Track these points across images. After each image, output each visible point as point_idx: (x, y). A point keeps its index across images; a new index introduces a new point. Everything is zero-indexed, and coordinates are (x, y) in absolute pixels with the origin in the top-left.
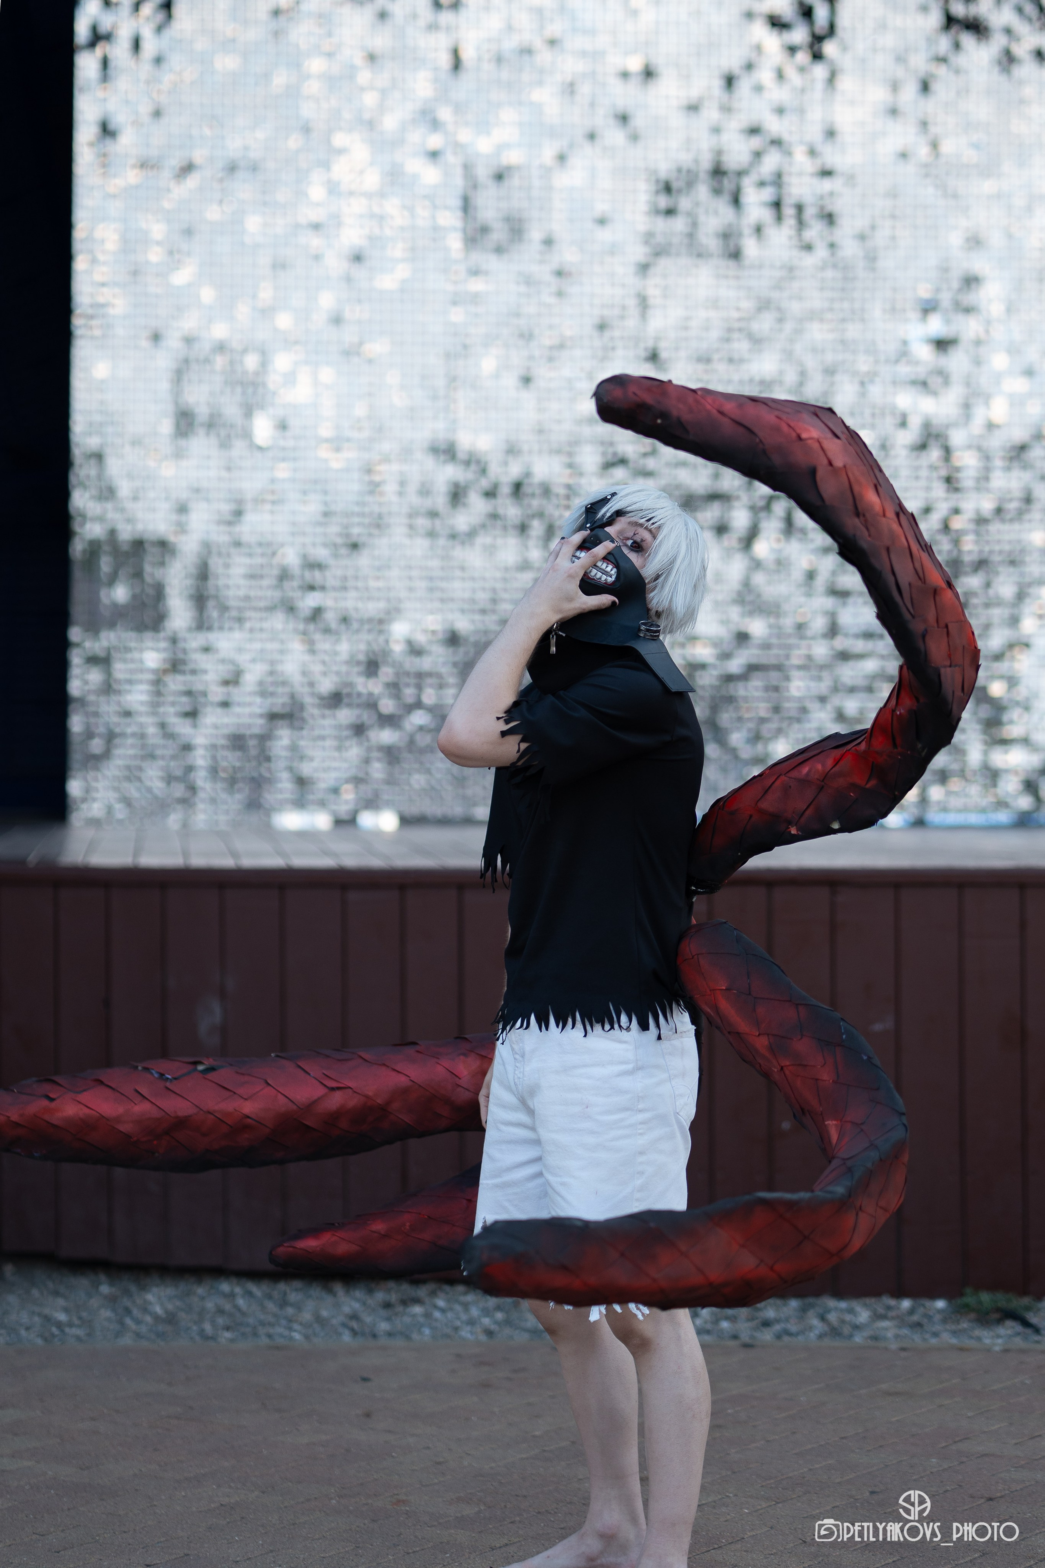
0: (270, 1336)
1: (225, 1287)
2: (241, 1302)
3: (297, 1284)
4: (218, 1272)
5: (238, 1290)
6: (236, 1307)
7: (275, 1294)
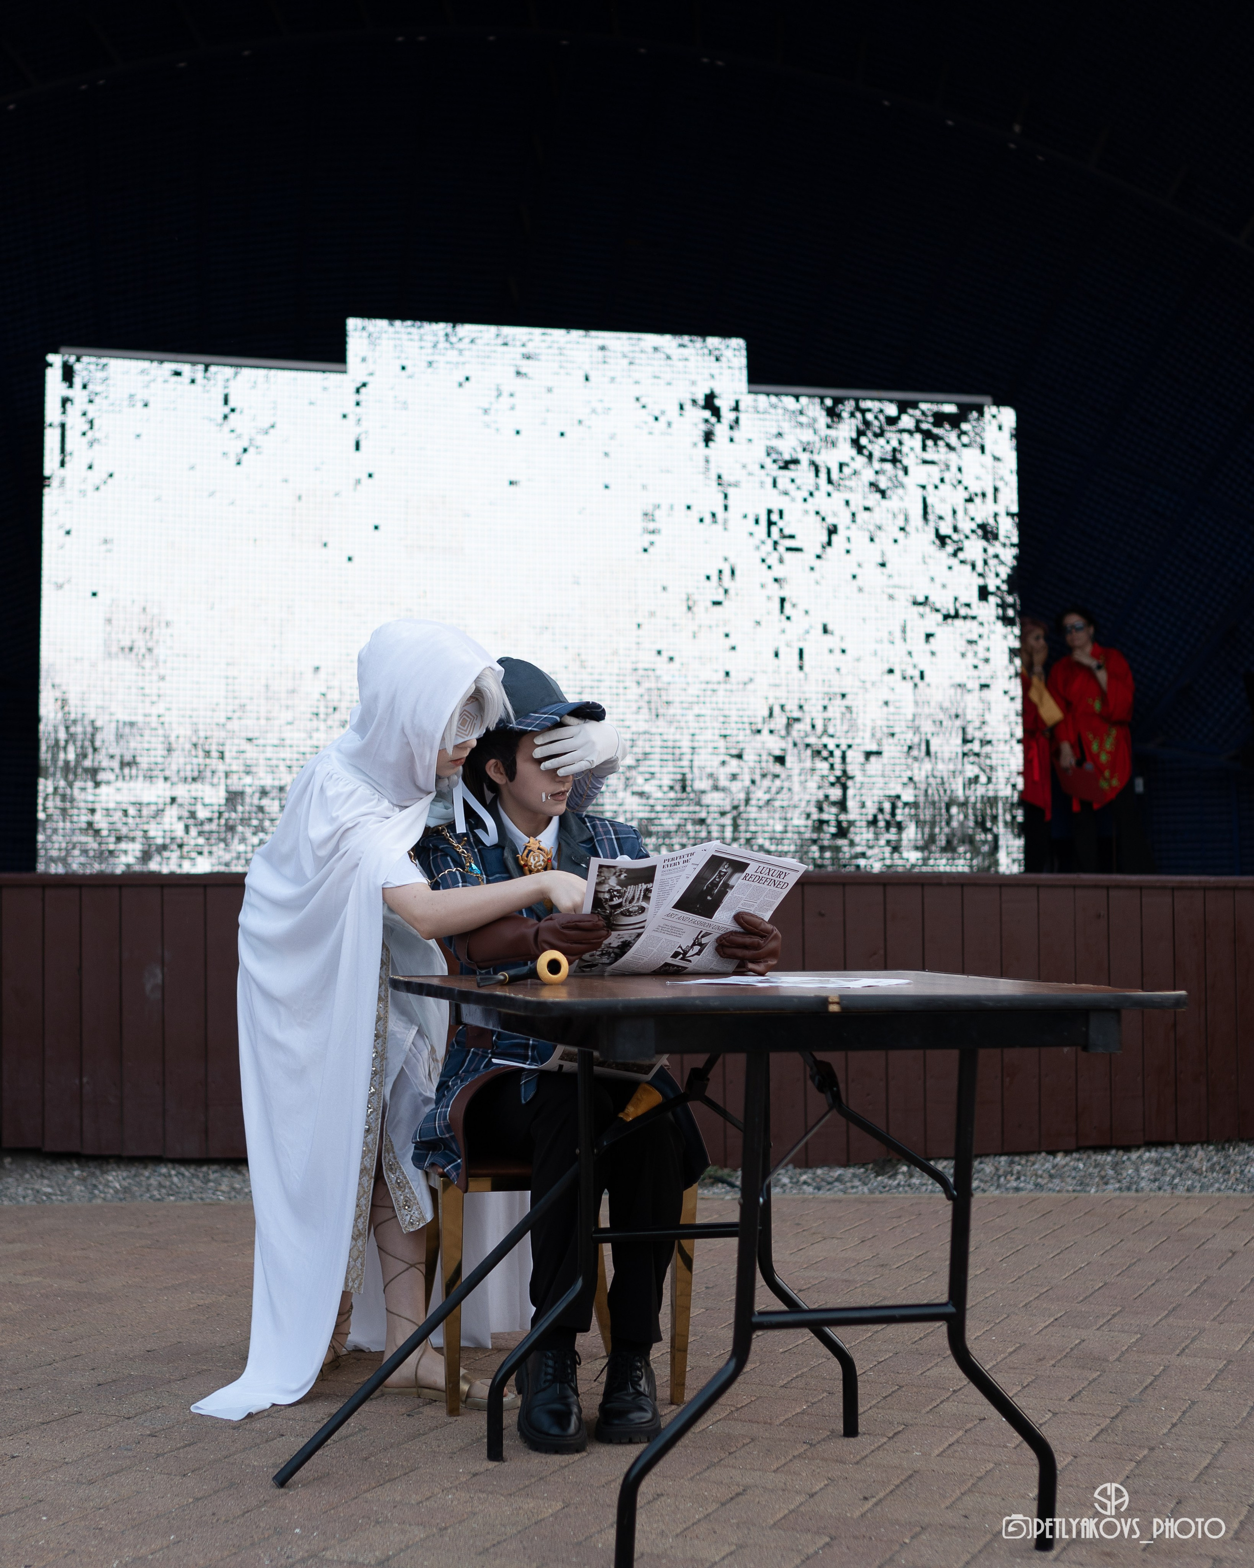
0: (202, 1199)
1: (164, 1170)
2: (175, 1179)
3: (215, 1167)
4: (159, 1160)
5: (173, 1172)
6: (172, 1183)
7: (201, 1175)
